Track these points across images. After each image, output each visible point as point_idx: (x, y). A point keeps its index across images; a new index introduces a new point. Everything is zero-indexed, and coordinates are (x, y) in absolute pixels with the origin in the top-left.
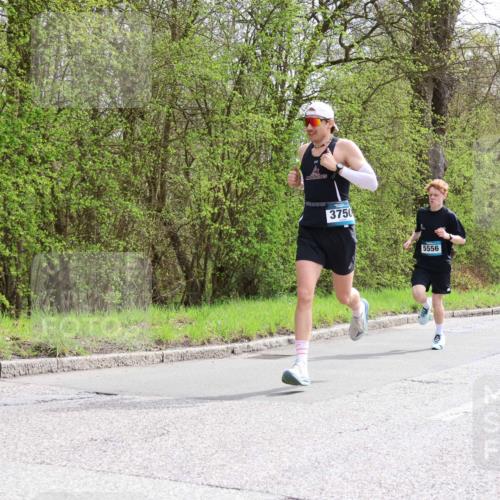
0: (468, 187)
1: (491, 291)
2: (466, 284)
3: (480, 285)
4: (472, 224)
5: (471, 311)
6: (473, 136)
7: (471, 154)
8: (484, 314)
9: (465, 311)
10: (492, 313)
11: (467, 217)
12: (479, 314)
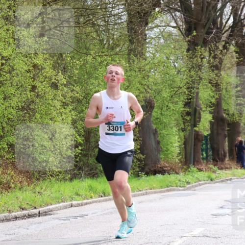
0: (6, 68)
1: (38, 189)
2: (8, 183)
3: (25, 183)
4: (14, 112)
5: (14, 214)
6: (9, 7)
7: (8, 30)
8: (30, 216)
9: (7, 214)
10: (39, 214)
11: (7, 104)
12: (24, 217)
